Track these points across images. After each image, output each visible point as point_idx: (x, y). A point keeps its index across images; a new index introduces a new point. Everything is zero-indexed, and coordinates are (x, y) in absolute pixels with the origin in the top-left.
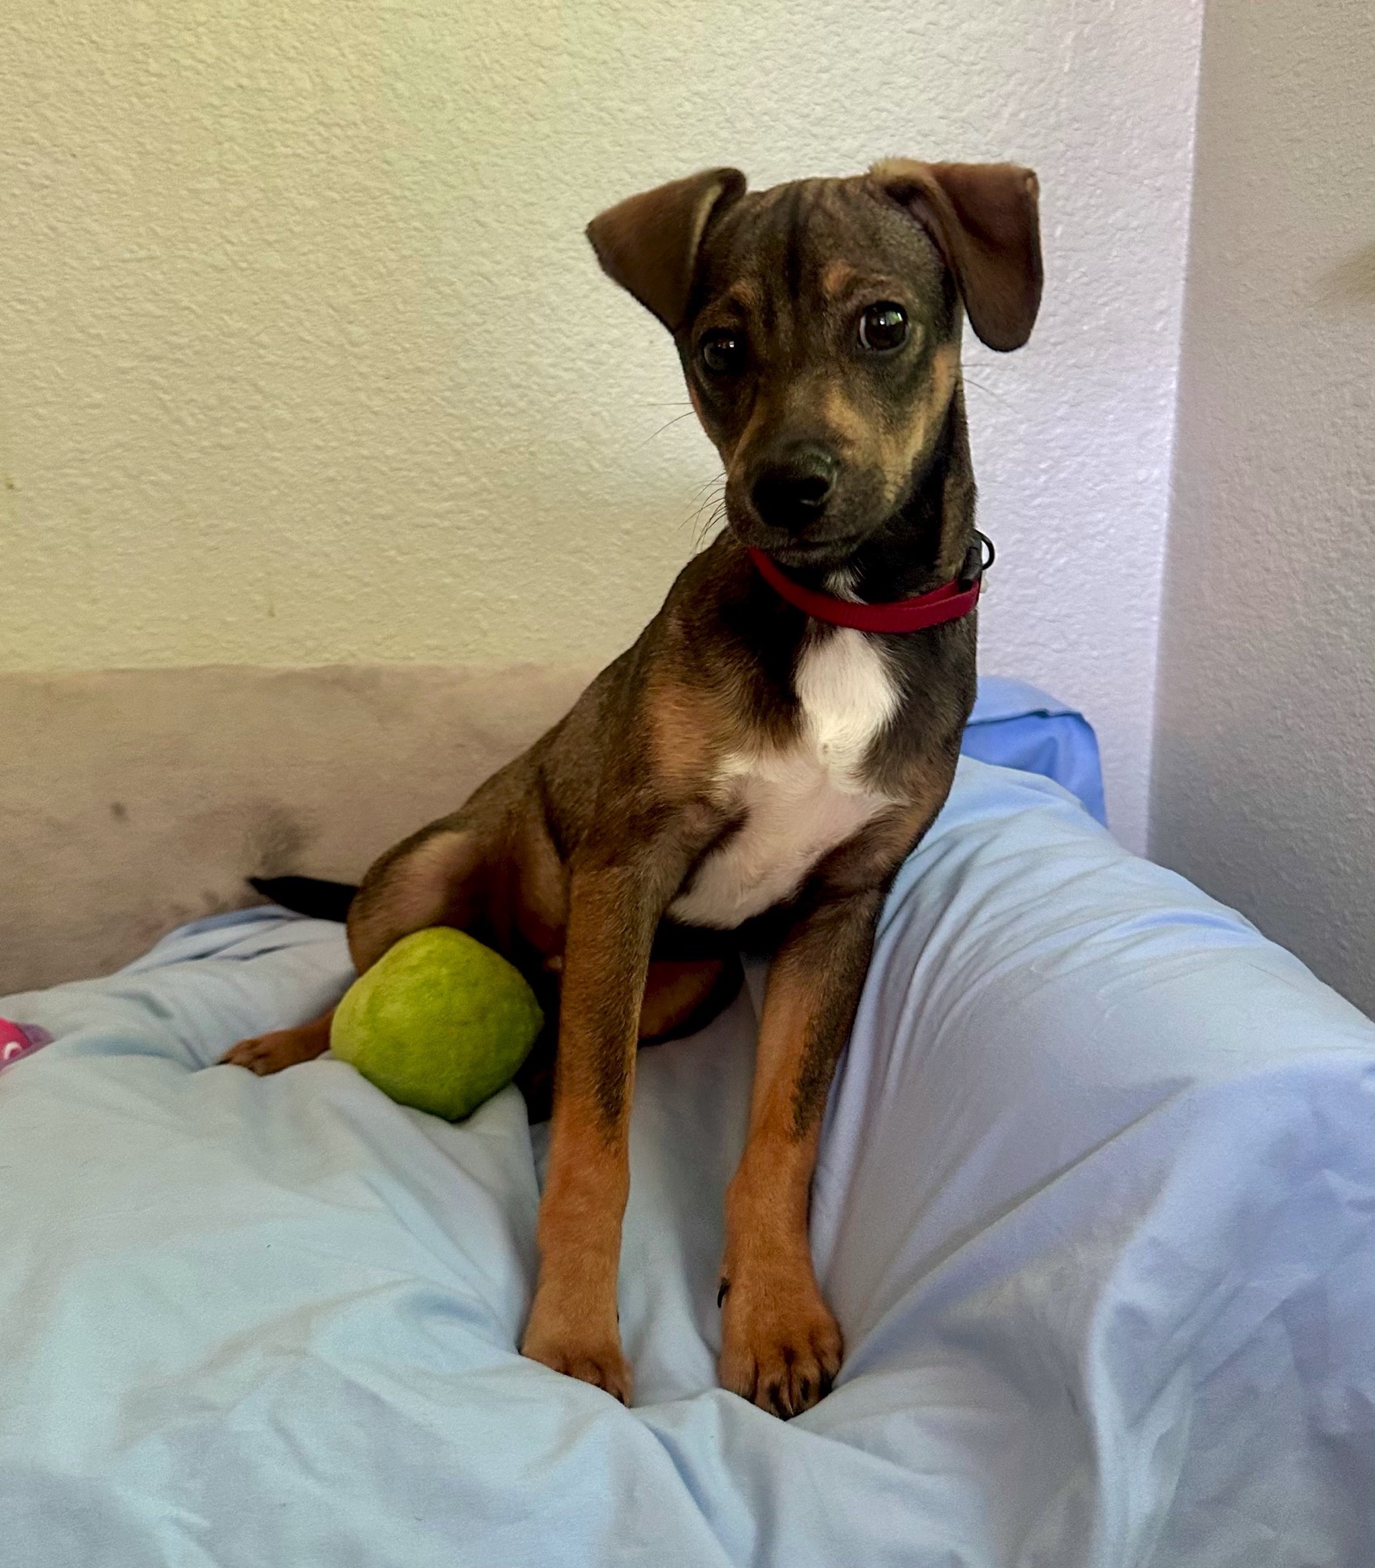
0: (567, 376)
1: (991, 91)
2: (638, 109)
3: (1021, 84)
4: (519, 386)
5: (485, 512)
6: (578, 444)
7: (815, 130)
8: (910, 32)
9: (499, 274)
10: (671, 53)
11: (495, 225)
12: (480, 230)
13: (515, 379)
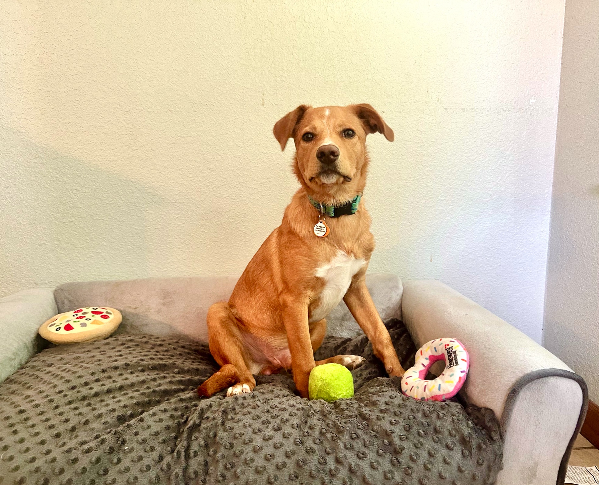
0: (406, 209)
1: (506, 145)
2: (425, 152)
3: (513, 143)
4: (396, 211)
5: (387, 239)
6: (408, 224)
7: (465, 155)
8: (488, 133)
9: (393, 188)
10: (434, 140)
11: (393, 178)
12: (389, 179)
13: (395, 210)
